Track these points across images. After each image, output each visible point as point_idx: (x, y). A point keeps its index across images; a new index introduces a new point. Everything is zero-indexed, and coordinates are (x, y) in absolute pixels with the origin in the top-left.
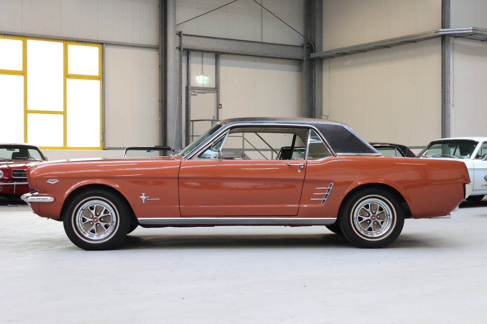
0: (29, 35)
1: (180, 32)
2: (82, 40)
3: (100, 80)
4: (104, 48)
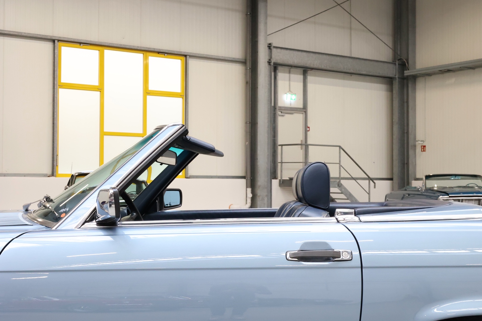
0: (106, 44)
1: (270, 44)
2: (164, 51)
3: (182, 97)
4: (187, 61)
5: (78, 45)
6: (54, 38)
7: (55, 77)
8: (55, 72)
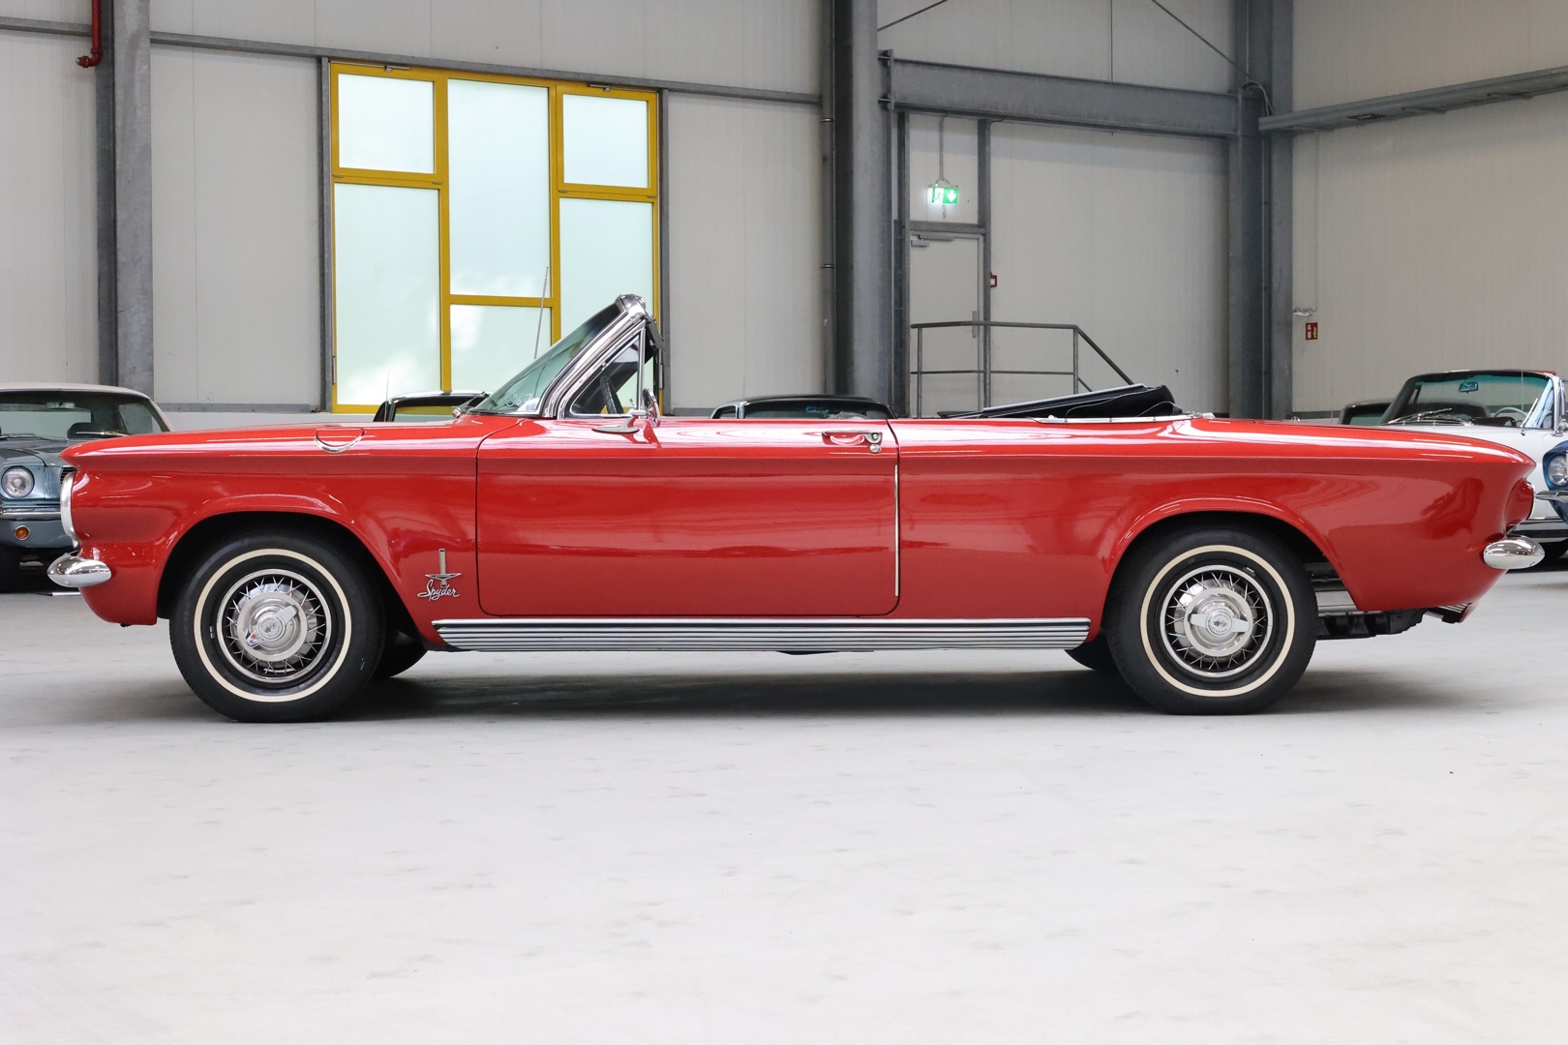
0: (453, 66)
1: (885, 53)
2: (603, 80)
3: (652, 200)
4: (664, 105)
5: (383, 70)
6: (318, 53)
7: (325, 151)
8: (325, 144)
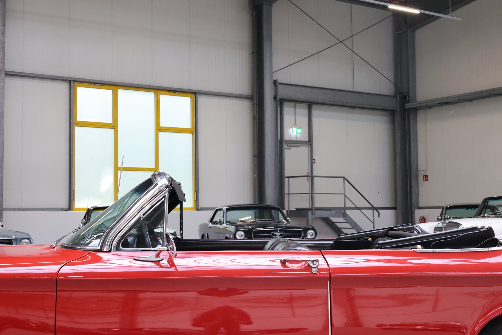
0: (119, 84)
1: (275, 81)
2: (174, 90)
3: (192, 133)
4: (197, 99)
5: (94, 86)
6: (70, 79)
7: (72, 115)
8: (72, 112)
